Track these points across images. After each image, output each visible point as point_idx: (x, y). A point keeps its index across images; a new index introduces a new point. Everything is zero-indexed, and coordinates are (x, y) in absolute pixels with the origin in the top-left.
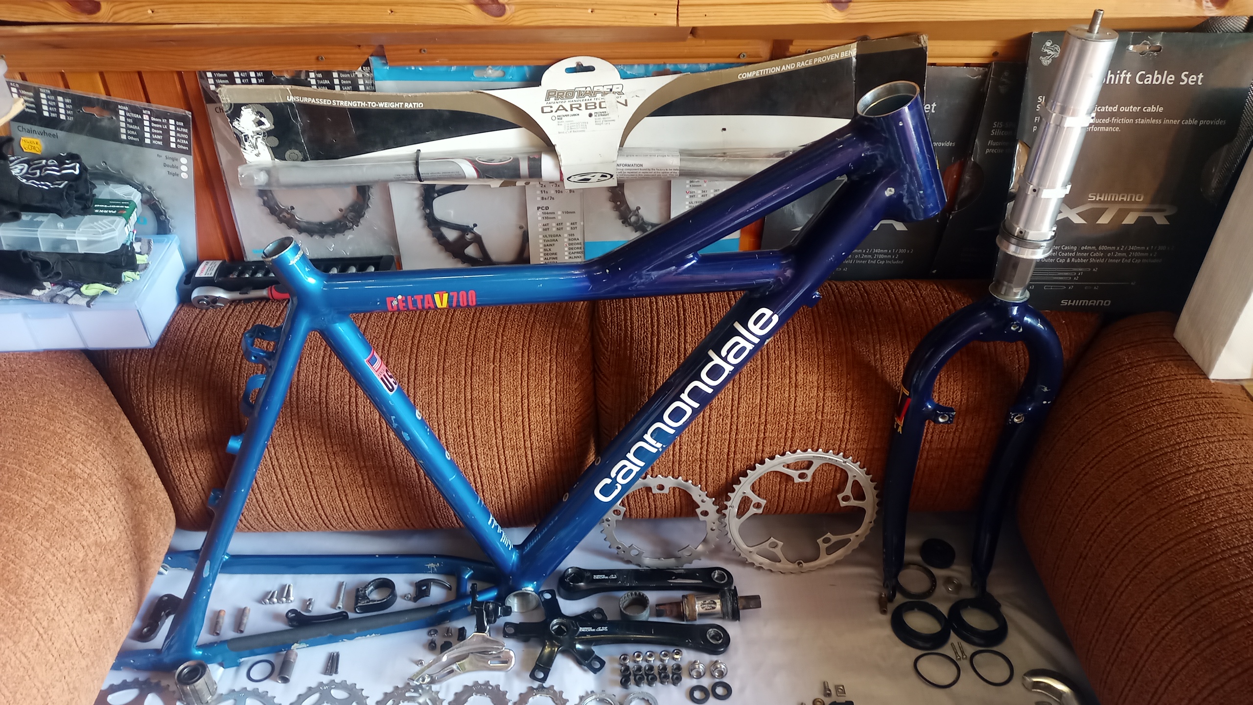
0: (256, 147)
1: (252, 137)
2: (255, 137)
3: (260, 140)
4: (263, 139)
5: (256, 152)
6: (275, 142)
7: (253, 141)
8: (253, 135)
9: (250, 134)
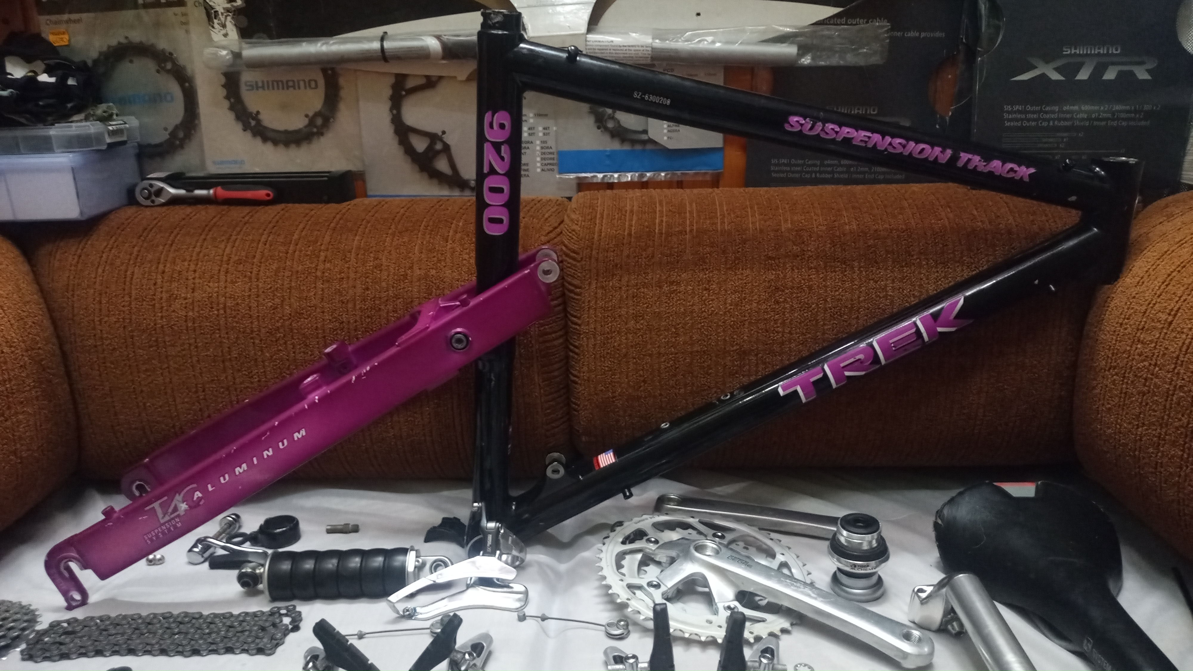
0: (224, 26)
1: (222, 14)
2: (225, 14)
3: (229, 18)
4: (233, 18)
5: (224, 32)
6: (244, 22)
7: (223, 19)
8: (223, 11)
9: (220, 10)
